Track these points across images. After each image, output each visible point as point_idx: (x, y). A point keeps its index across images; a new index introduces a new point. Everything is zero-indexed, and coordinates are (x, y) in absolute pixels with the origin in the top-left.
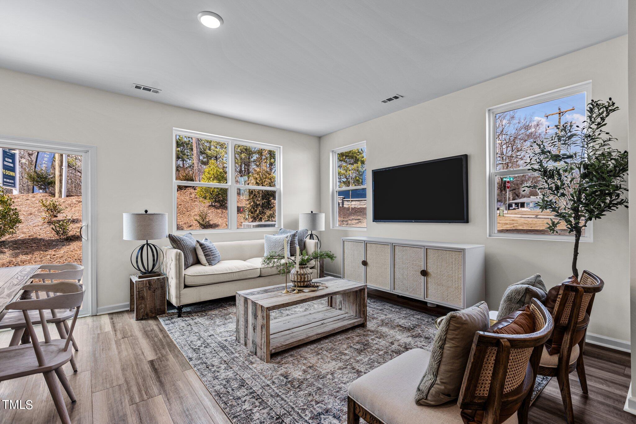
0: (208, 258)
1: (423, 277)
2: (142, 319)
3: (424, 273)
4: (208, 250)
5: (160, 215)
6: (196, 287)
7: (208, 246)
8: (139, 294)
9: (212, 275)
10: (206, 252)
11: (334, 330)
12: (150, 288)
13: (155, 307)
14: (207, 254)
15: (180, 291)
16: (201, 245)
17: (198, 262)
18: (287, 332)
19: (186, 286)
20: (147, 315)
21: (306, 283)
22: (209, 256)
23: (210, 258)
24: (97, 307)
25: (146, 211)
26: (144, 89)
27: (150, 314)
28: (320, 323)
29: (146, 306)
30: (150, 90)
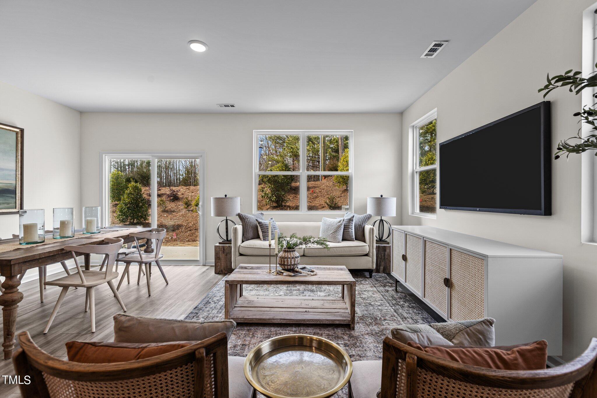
0: (264, 234)
1: (447, 288)
2: (218, 274)
3: (448, 283)
4: (265, 228)
5: (230, 199)
6: (248, 257)
7: (266, 225)
8: (217, 255)
9: (259, 249)
10: (263, 229)
11: (304, 320)
12: (224, 252)
13: (227, 267)
14: (264, 231)
15: (235, 258)
16: (259, 223)
17: (257, 237)
18: (268, 309)
19: (241, 255)
20: (222, 271)
21: (289, 267)
22: (266, 233)
23: (266, 235)
24: (206, 260)
25: (226, 196)
26: (225, 106)
27: (224, 271)
28: (305, 310)
29: (221, 264)
30: (228, 106)
